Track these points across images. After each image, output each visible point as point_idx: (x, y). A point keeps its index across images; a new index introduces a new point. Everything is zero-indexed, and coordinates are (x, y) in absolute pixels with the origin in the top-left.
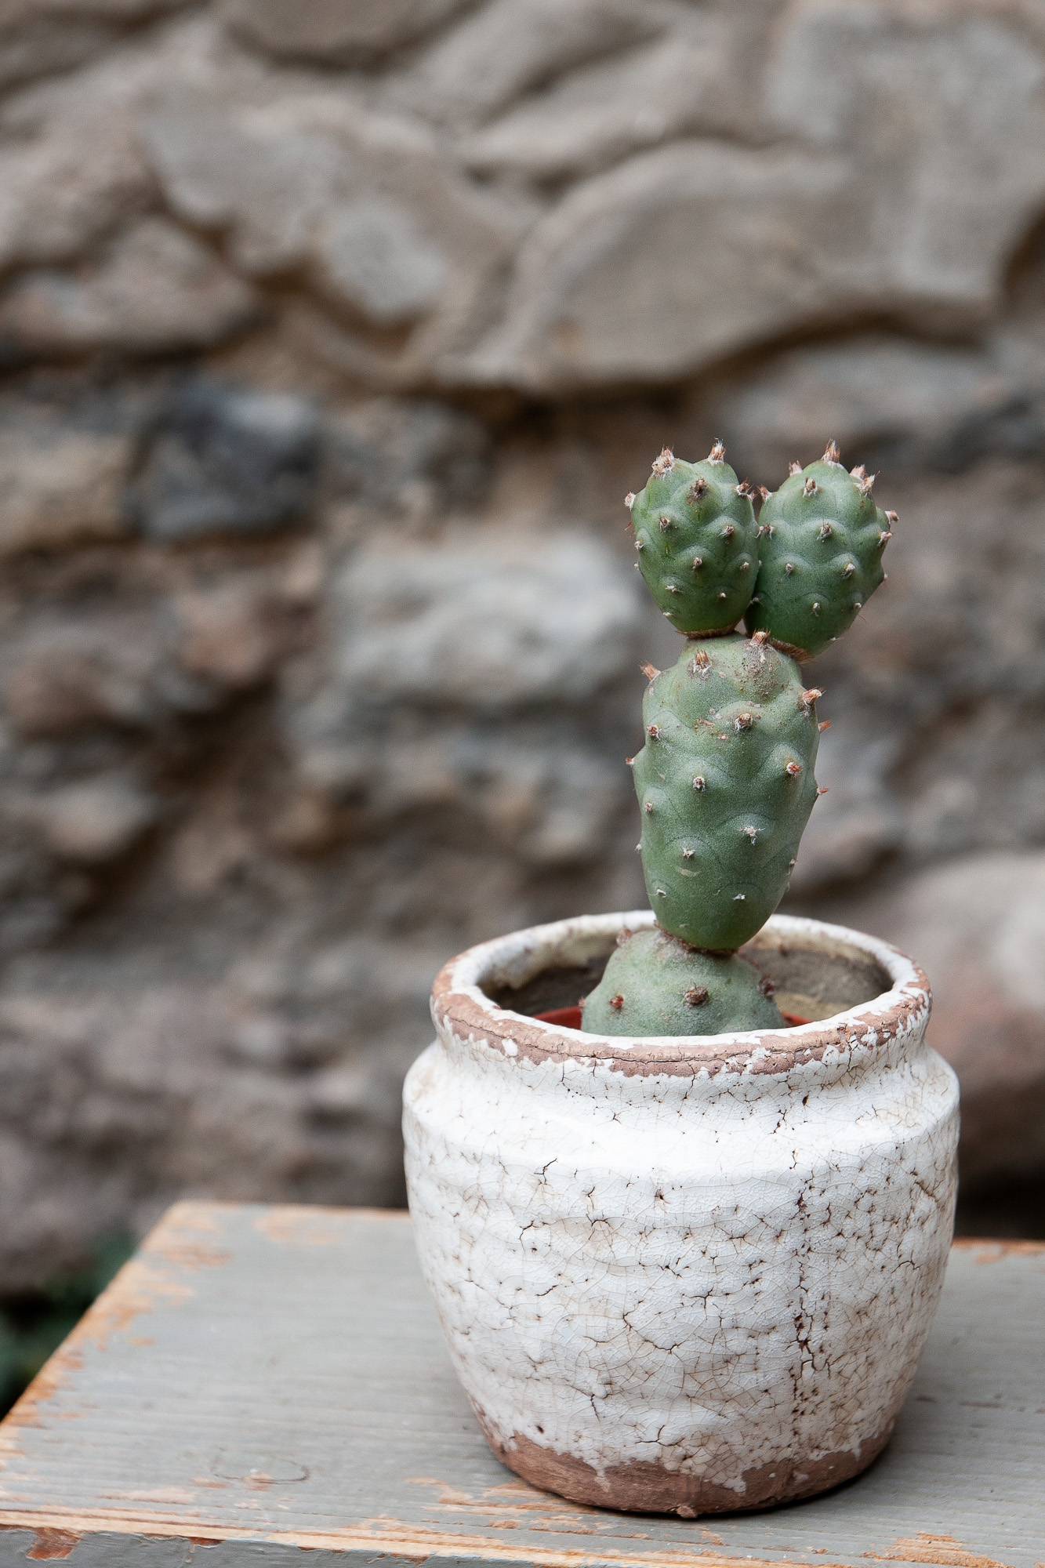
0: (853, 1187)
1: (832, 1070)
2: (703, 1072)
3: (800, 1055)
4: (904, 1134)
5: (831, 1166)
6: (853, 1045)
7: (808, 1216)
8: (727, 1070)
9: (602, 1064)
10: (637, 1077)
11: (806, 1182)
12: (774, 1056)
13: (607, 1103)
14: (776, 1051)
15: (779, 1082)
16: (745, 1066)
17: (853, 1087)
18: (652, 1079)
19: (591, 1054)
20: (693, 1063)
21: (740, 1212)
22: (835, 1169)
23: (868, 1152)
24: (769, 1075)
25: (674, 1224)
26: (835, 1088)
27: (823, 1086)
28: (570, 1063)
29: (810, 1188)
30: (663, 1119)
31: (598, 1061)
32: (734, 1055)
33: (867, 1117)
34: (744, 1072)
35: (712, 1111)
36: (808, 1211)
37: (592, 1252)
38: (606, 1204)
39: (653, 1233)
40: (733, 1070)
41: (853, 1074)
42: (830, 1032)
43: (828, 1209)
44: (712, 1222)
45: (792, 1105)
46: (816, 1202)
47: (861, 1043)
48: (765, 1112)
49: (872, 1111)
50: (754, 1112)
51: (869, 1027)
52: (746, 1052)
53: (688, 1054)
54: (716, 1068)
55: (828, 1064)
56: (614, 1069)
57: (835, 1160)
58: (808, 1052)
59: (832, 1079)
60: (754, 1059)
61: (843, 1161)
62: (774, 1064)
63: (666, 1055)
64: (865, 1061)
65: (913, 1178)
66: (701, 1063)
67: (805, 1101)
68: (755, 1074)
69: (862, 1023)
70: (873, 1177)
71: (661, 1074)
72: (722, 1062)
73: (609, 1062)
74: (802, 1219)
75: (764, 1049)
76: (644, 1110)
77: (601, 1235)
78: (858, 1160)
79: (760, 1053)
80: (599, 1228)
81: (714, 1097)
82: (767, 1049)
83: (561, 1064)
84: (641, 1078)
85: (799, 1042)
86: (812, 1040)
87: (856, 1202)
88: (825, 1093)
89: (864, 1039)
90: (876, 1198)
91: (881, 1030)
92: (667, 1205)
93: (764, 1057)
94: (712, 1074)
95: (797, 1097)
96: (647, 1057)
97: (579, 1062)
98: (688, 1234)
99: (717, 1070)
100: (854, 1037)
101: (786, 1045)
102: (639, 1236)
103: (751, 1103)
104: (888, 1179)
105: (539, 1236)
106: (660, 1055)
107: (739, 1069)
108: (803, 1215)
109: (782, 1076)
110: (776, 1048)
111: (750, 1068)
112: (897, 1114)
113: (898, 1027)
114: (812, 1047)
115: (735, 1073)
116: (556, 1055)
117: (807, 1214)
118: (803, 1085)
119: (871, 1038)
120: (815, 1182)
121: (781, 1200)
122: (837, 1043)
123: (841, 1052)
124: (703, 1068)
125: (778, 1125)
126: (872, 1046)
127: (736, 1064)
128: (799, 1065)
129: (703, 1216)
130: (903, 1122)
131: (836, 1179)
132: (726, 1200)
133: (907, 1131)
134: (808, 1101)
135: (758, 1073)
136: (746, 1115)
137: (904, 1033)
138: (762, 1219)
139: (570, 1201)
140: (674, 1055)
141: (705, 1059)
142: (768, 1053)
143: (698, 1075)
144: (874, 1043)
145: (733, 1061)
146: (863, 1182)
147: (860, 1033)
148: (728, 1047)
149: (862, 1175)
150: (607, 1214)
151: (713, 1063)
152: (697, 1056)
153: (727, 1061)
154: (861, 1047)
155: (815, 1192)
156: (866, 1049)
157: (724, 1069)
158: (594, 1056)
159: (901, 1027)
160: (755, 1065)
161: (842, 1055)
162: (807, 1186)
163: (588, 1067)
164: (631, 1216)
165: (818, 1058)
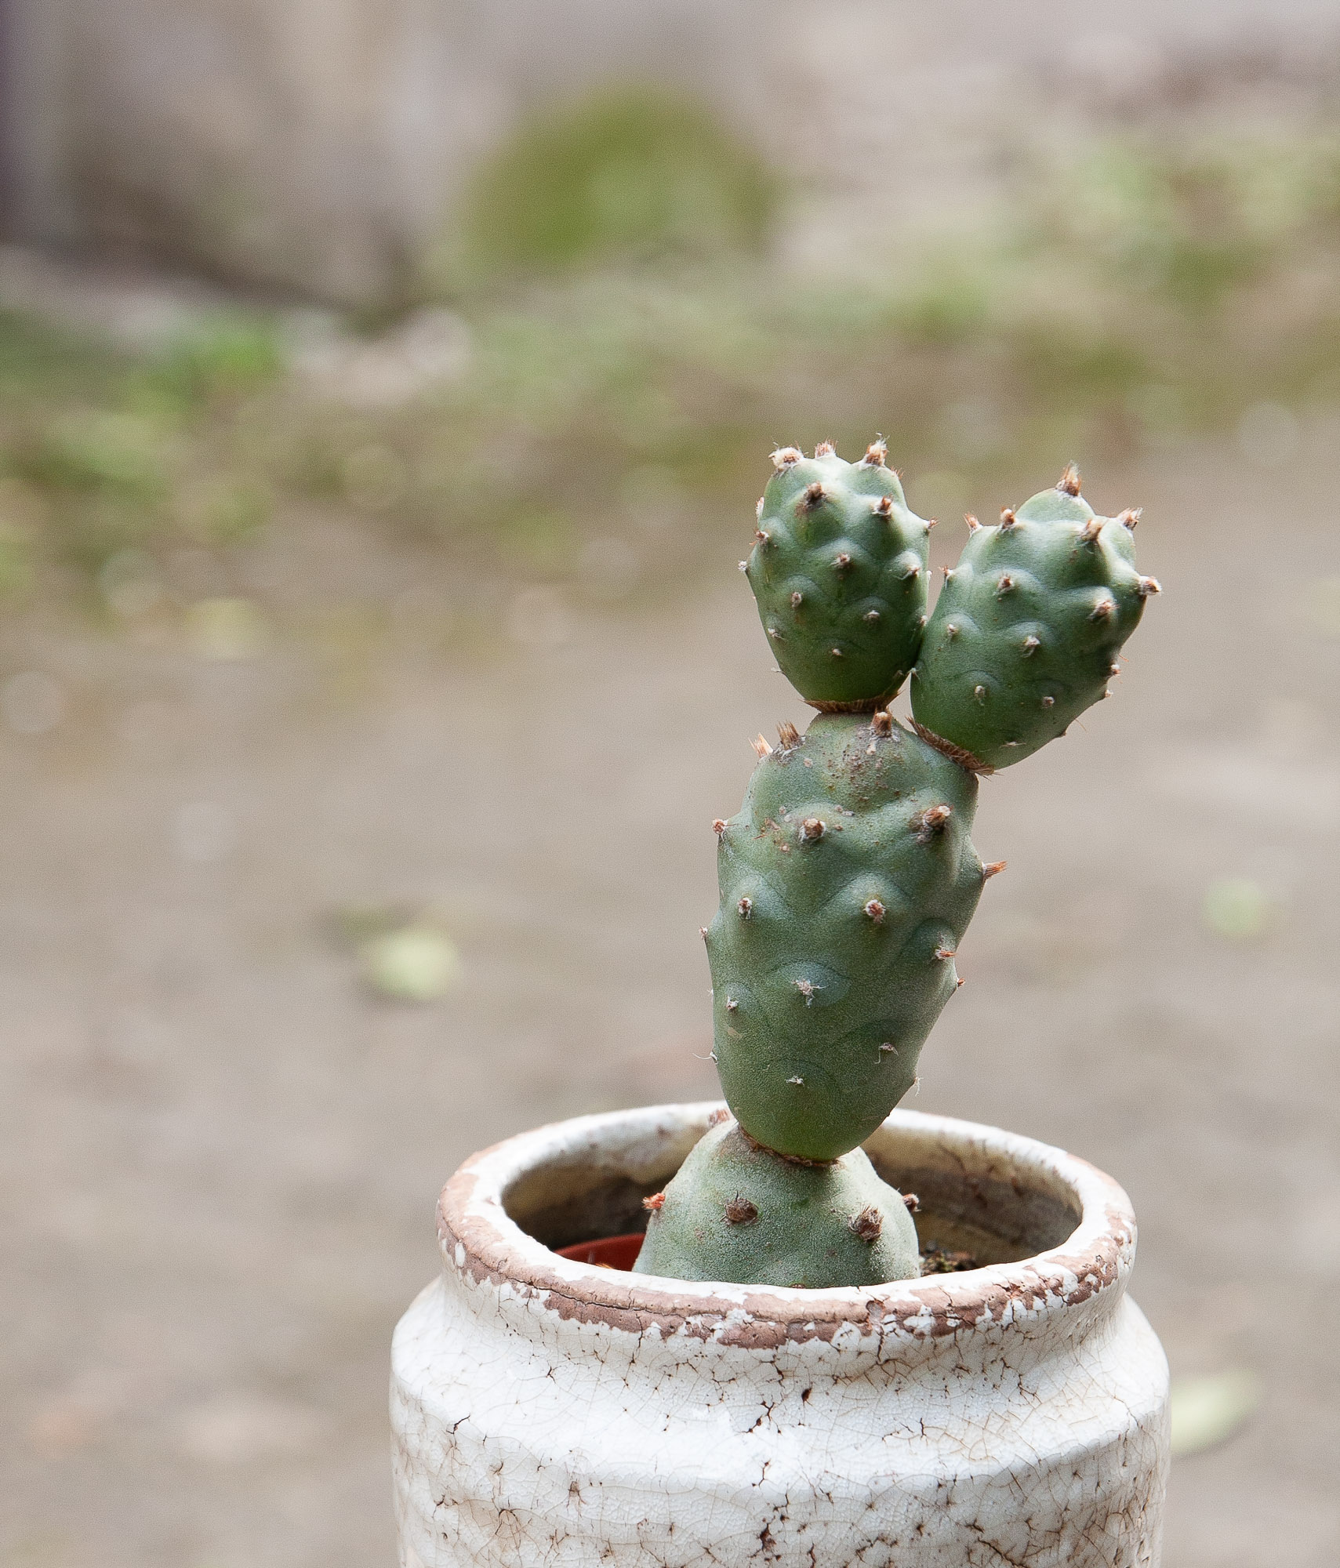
0: (854, 1529)
1: (848, 1358)
2: (654, 1329)
3: (795, 1328)
4: (959, 1467)
5: (818, 1492)
6: (887, 1329)
7: (778, 1557)
8: (687, 1333)
9: (537, 1297)
10: (574, 1321)
11: (776, 1509)
12: (757, 1324)
13: (542, 1351)
14: (761, 1316)
15: (762, 1362)
16: (713, 1331)
17: (892, 1387)
18: (590, 1327)
19: (528, 1280)
20: (643, 1314)
21: (677, 1533)
22: (825, 1498)
23: (885, 1483)
24: (744, 1350)
25: (590, 1532)
26: (856, 1384)
27: (836, 1380)
28: (507, 1287)
29: (782, 1518)
30: (604, 1385)
31: (534, 1291)
32: (699, 1313)
33: (905, 1433)
34: (708, 1340)
35: (666, 1385)
36: (777, 1549)
37: (498, 1551)
38: (517, 1490)
39: (566, 1540)
40: (694, 1333)
41: (890, 1367)
42: (853, 1305)
43: (810, 1552)
44: (637, 1539)
45: (784, 1397)
46: (788, 1539)
47: (902, 1326)
48: (744, 1398)
49: (917, 1428)
50: (724, 1398)
51: (923, 1307)
52: (718, 1312)
53: (639, 1301)
54: (672, 1327)
55: (841, 1348)
56: (549, 1305)
57: (827, 1485)
58: (811, 1326)
59: (851, 1370)
60: (727, 1324)
61: (840, 1490)
62: (754, 1336)
63: (612, 1296)
64: (911, 1353)
65: (972, 1535)
66: (653, 1316)
67: (805, 1395)
68: (724, 1343)
69: (916, 1299)
70: (894, 1520)
71: (601, 1323)
72: (680, 1320)
73: (545, 1295)
74: (767, 1559)
75: (744, 1311)
76: (584, 1369)
77: (509, 1532)
78: (867, 1492)
79: (738, 1316)
80: (505, 1520)
81: (672, 1368)
82: (748, 1313)
83: (497, 1288)
84: (578, 1323)
85: (800, 1310)
86: (821, 1310)
87: (858, 1551)
88: (840, 1389)
89: (908, 1322)
90: (896, 1552)
91: (944, 1313)
92: (582, 1505)
93: (741, 1323)
94: (667, 1333)
95: (792, 1387)
96: (588, 1297)
97: (515, 1289)
98: (607, 1553)
99: (672, 1330)
100: (892, 1317)
101: (778, 1310)
102: (550, 1542)
103: (722, 1384)
104: (919, 1528)
105: (448, 1517)
106: (604, 1296)
107: (704, 1334)
108: (768, 1555)
109: (767, 1354)
110: (763, 1314)
111: (718, 1334)
112: (959, 1438)
113: (982, 1314)
114: (818, 1321)
115: (698, 1339)
116: (496, 1274)
117: (776, 1553)
118: (801, 1371)
119: (924, 1323)
120: (790, 1511)
121: (739, 1530)
122: (860, 1321)
123: (864, 1335)
124: (654, 1324)
125: (759, 1422)
126: (921, 1335)
127: (700, 1326)
128: (793, 1342)
129: (625, 1529)
130: (966, 1452)
131: (825, 1511)
132: (657, 1512)
133: (966, 1465)
134: (811, 1396)
135: (729, 1344)
136: (714, 1400)
137: (993, 1324)
138: (707, 1549)
139: (475, 1477)
140: (621, 1298)
141: (660, 1312)
142: (749, 1318)
143: (647, 1332)
144: (927, 1331)
145: (696, 1321)
146: (873, 1523)
147: (902, 1315)
148: (697, 1300)
149: (872, 1514)
150: (514, 1504)
151: (670, 1319)
152: (649, 1306)
153: (689, 1319)
154: (902, 1333)
155: (790, 1526)
156: (910, 1337)
157: (682, 1330)
158: (531, 1284)
159: (988, 1314)
160: (727, 1332)
161: (866, 1340)
162: (778, 1515)
163: (523, 1297)
164: (539, 1512)
165: (826, 1337)
